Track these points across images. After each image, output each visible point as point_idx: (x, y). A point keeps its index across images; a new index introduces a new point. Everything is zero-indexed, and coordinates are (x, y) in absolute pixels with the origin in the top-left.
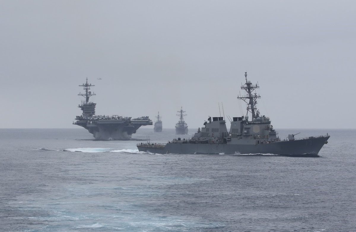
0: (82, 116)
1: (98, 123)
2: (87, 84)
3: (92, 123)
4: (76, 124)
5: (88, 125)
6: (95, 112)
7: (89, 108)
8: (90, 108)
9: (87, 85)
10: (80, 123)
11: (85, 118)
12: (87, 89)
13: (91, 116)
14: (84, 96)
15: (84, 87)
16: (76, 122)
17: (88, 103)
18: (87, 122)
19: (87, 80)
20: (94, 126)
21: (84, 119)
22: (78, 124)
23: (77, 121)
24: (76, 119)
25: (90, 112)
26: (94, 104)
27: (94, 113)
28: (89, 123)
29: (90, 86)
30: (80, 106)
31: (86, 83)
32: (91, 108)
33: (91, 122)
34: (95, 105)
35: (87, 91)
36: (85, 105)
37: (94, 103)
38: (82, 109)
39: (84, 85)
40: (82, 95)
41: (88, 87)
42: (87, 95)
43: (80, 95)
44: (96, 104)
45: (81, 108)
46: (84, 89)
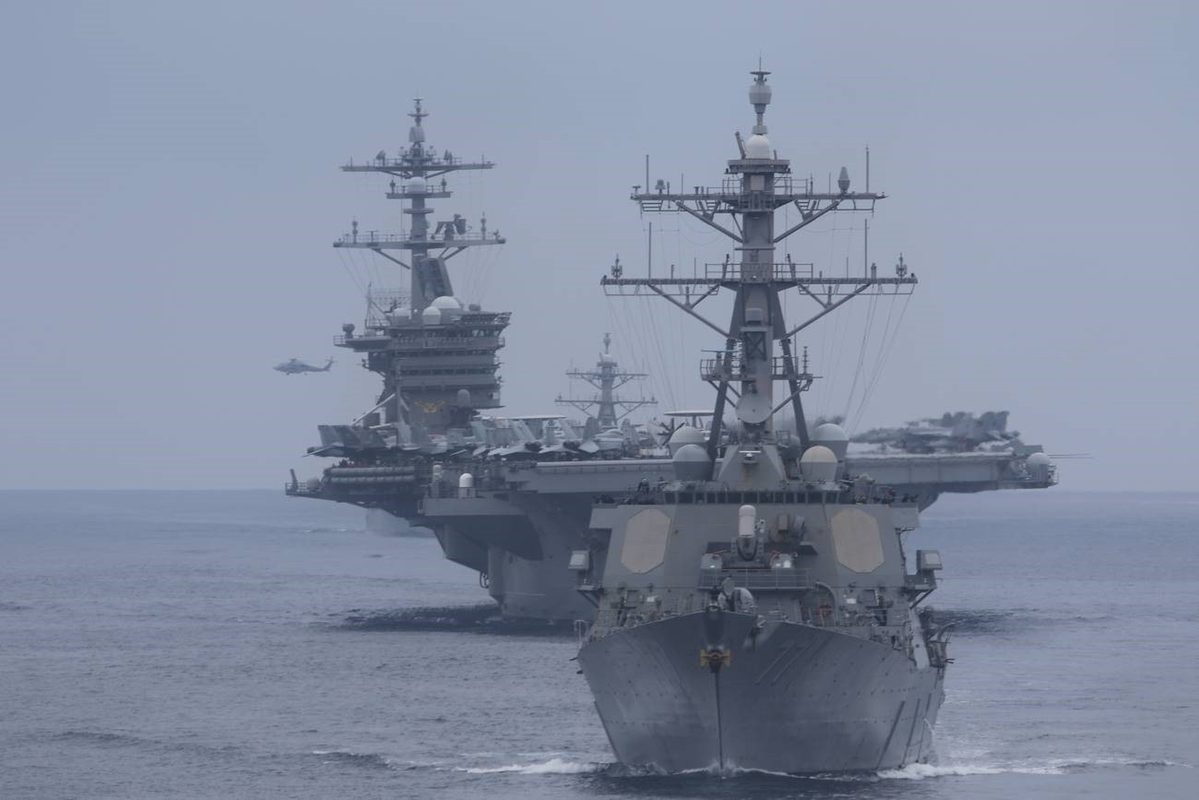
0: (373, 418)
1: (531, 487)
2: (417, 152)
3: (476, 481)
4: (316, 491)
5: (433, 507)
6: (494, 387)
7: (436, 353)
8: (449, 353)
9: (417, 163)
10: (357, 486)
11: (408, 446)
12: (418, 197)
13: (461, 417)
14: (391, 252)
15: (387, 177)
16: (320, 476)
17: (434, 309)
18: (422, 477)
19: (418, 118)
20: (488, 506)
21: (396, 450)
22: (332, 489)
23: (327, 473)
24: (323, 454)
25: (454, 390)
26: (491, 317)
27: (487, 392)
28: (448, 490)
29: (449, 169)
30: (359, 332)
31: (408, 146)
32: (460, 353)
33: (465, 479)
34: (500, 328)
35: (419, 214)
36: (398, 331)
37: (486, 309)
38: (375, 365)
39: (393, 157)
40: (375, 246)
41: (432, 182)
42: (417, 244)
43: (355, 244)
44: (504, 319)
45: (365, 355)
46: (391, 196)
